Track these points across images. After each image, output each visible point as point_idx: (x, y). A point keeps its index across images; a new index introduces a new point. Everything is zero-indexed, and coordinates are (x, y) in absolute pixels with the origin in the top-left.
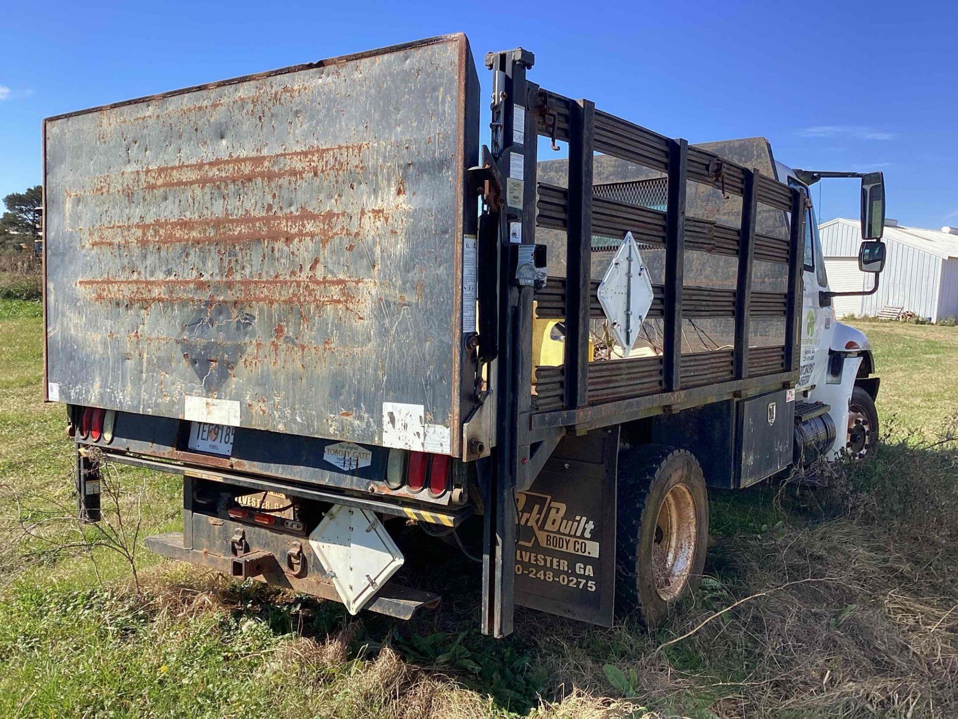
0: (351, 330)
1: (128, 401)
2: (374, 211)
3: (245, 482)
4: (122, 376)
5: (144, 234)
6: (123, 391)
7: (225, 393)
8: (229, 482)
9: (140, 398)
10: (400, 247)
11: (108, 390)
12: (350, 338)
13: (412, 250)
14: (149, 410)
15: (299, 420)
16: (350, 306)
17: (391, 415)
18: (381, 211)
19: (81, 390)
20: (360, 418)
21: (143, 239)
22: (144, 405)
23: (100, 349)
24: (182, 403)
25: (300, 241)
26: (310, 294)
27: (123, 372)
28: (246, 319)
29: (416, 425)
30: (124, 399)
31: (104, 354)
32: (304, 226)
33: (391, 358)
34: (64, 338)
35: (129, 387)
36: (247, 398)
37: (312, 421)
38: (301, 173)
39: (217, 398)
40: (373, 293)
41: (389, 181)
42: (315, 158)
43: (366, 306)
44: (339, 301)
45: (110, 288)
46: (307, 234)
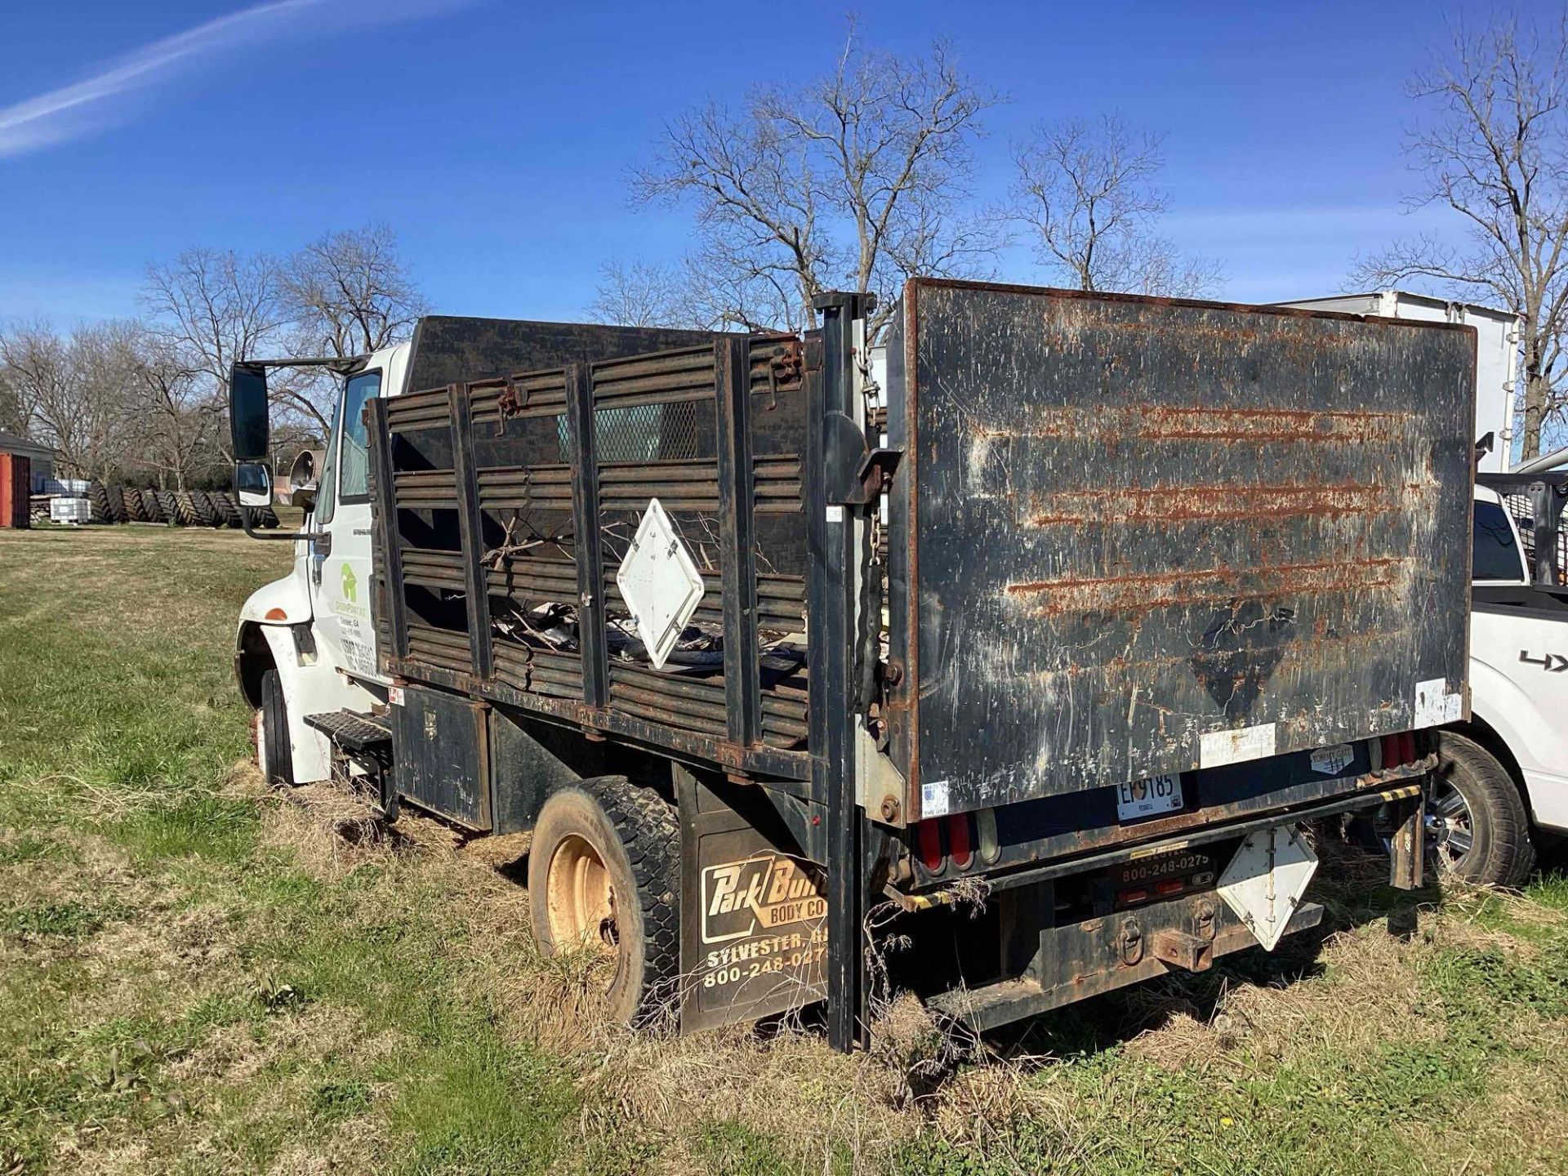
0: (1392, 613)
1: (1104, 770)
2: (1412, 486)
3: (1220, 834)
4: (1093, 735)
5: (1140, 506)
6: (1095, 756)
7: (1255, 717)
8: (1196, 843)
9: (1127, 757)
10: (1431, 524)
11: (1066, 762)
12: (1391, 622)
13: (1439, 525)
14: (1144, 772)
15: (1341, 725)
16: (1392, 586)
17: (1422, 695)
18: (1417, 486)
19: (1005, 779)
20: (1397, 706)
21: (1137, 513)
22: (1134, 766)
23: (1051, 696)
24: (1196, 747)
25: (1347, 517)
26: (1356, 578)
27: (1093, 726)
28: (1281, 616)
29: (1440, 699)
30: (1097, 768)
31: (1058, 704)
32: (1351, 499)
33: (1424, 635)
34: (967, 693)
35: (1106, 747)
36: (1283, 716)
37: (1354, 724)
38: (1348, 438)
39: (1245, 727)
40: (1411, 571)
41: (1422, 455)
42: (1362, 423)
43: (1403, 587)
44: (1382, 583)
45: (1076, 593)
46: (1354, 509)
